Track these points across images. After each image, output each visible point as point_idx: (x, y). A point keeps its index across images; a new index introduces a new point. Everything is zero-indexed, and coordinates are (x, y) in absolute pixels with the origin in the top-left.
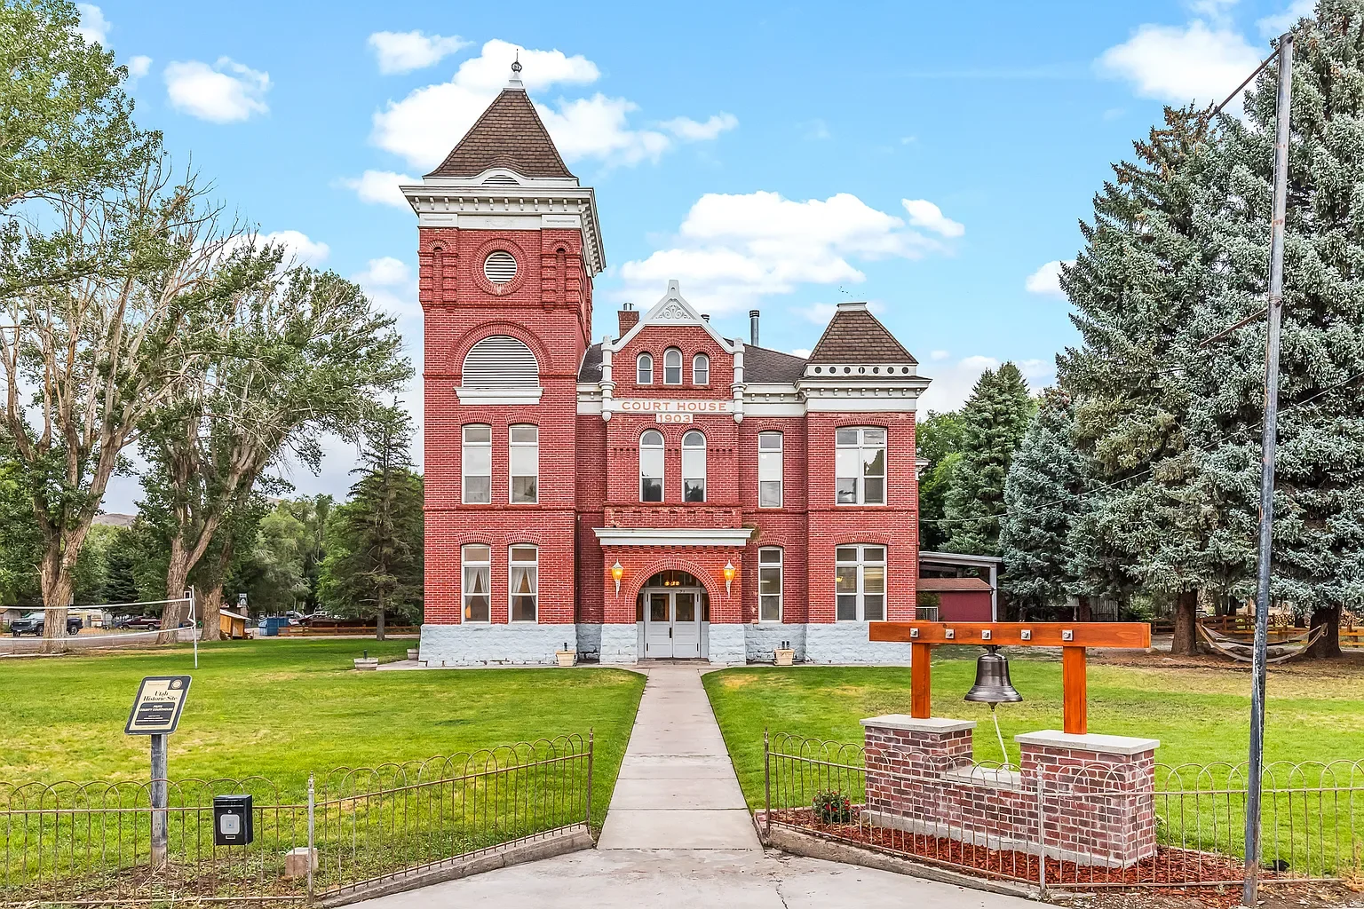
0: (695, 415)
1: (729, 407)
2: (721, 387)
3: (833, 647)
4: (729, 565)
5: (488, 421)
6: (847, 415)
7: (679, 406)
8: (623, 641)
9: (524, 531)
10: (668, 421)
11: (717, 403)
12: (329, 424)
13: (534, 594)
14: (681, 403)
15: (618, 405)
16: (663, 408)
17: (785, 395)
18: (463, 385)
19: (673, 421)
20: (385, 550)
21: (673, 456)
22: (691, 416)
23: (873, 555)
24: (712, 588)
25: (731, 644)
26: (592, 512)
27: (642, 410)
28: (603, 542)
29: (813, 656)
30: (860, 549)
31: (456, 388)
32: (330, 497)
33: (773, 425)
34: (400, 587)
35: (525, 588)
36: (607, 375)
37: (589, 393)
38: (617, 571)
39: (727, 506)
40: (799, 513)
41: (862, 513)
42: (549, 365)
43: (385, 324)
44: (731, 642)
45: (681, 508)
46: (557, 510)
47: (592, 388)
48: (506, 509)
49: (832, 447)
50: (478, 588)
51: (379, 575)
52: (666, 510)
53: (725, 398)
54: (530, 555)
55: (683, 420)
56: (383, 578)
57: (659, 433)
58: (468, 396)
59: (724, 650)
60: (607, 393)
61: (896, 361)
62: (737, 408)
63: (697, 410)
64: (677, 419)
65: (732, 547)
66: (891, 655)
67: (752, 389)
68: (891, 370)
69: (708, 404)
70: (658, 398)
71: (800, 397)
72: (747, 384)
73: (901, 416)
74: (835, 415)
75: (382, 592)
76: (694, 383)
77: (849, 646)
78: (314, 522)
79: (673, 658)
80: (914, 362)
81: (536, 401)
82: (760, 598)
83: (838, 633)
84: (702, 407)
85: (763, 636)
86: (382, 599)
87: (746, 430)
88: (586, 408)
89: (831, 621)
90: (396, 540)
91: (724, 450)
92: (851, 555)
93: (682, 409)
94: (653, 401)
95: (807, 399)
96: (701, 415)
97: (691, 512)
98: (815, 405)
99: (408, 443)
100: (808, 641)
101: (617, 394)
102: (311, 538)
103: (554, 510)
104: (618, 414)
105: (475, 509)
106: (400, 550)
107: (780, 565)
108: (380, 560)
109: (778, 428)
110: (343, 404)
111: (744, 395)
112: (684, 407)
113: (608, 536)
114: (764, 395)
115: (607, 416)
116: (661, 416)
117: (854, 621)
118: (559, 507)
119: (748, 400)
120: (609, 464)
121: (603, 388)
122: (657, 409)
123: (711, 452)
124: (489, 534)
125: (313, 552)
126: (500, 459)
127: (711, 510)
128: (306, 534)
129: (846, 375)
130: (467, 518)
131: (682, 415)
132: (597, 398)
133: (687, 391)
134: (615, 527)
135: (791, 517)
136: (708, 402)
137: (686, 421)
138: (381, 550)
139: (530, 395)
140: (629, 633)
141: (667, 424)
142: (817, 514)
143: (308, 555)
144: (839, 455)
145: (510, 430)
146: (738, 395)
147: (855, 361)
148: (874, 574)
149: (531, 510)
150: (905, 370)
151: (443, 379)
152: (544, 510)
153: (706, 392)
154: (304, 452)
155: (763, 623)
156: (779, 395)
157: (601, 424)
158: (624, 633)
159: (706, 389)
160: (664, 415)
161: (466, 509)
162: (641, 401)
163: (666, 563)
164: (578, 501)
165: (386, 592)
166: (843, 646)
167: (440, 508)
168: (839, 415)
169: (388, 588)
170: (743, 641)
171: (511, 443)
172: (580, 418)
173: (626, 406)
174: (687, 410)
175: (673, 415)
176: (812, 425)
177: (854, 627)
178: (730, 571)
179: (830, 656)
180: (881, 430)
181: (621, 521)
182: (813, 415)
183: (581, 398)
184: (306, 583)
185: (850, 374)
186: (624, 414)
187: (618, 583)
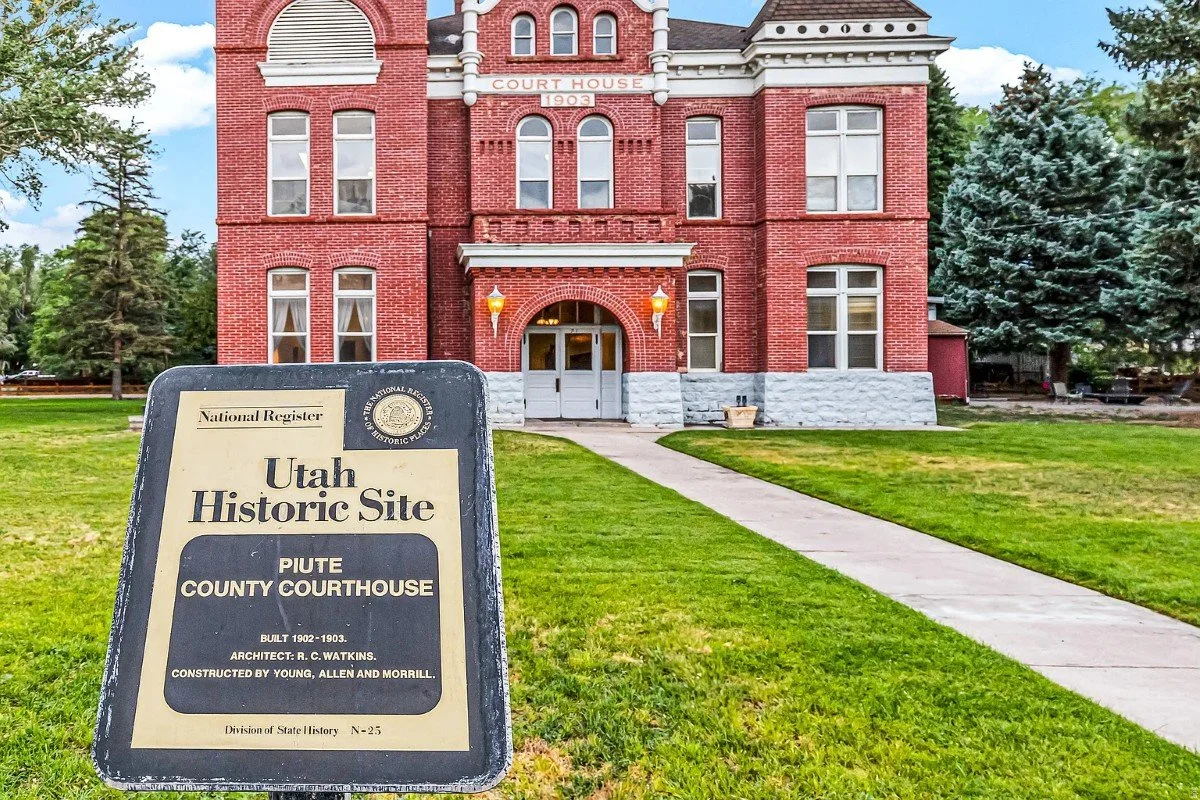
0: (598, 96)
1: (646, 84)
2: (634, 57)
3: (805, 404)
4: (660, 293)
5: (304, 107)
6: (824, 91)
7: (574, 84)
8: (504, 395)
9: (356, 251)
10: (559, 104)
11: (629, 79)
12: (49, 153)
13: (368, 334)
14: (578, 79)
15: (487, 84)
16: (551, 86)
17: (728, 67)
18: (268, 61)
19: (565, 104)
20: (123, 294)
21: (565, 149)
22: (592, 97)
23: (862, 279)
24: (632, 325)
25: (661, 398)
26: (447, 227)
27: (520, 90)
28: (473, 263)
29: (773, 416)
30: (842, 273)
31: (260, 64)
32: (36, 248)
33: (709, 110)
34: (142, 338)
35: (354, 324)
36: (471, 43)
37: (443, 70)
38: (496, 301)
39: (653, 214)
40: (746, 225)
41: (847, 222)
42: (390, 32)
43: (122, 28)
44: (662, 396)
45: (586, 217)
46: (403, 222)
47: (448, 61)
48: (331, 222)
49: (801, 133)
50: (289, 326)
51: (115, 322)
52: (565, 219)
53: (642, 71)
54: (365, 282)
55: (580, 101)
56: (121, 327)
57: (544, 122)
58: (276, 73)
59: (650, 407)
60: (471, 68)
61: (896, 15)
62: (660, 85)
63: (601, 89)
64: (572, 101)
65: (662, 269)
66: (892, 414)
67: (682, 59)
68: (889, 28)
69: (616, 82)
70: (544, 73)
71: (750, 68)
72: (674, 52)
73: (905, 91)
74: (806, 91)
75: (118, 344)
76: (595, 53)
77: (829, 403)
78: (18, 275)
79: (561, 419)
80: (923, 15)
81: (372, 80)
82: (689, 340)
83: (811, 385)
84: (608, 84)
85: (695, 390)
86: (118, 351)
87: (670, 114)
88: (440, 89)
89: (798, 369)
90: (137, 283)
91: (640, 142)
92: (828, 280)
93: (578, 88)
94: (536, 78)
95: (764, 69)
96: (606, 95)
97: (601, 222)
98: (774, 76)
99: (147, 170)
100: (768, 395)
101: (485, 68)
102: (15, 291)
103: (398, 222)
104: (485, 96)
105: (287, 222)
106: (142, 294)
107: (716, 295)
108: (115, 306)
109: (715, 111)
110: (75, 119)
111: (669, 68)
112: (581, 84)
113: (477, 254)
114: (696, 68)
115: (470, 99)
116: (548, 98)
117: (833, 370)
118: (405, 219)
119: (672, 75)
120: (474, 162)
121: (464, 62)
122: (542, 88)
123: (619, 145)
124: (307, 255)
125: (17, 306)
126: (322, 156)
127: (630, 218)
128: (10, 287)
129: (823, 36)
130: (276, 235)
131: (579, 96)
132: (456, 76)
133: (585, 62)
134: (489, 242)
135: (734, 231)
136: (617, 78)
137: (585, 103)
138: (117, 295)
139: (365, 71)
140: (514, 385)
141: (556, 108)
142: (779, 226)
143: (12, 310)
144: (811, 146)
145: (335, 119)
146: (661, 66)
147: (836, 16)
148: (862, 306)
149: (366, 222)
150: (911, 28)
151: (241, 53)
152: (385, 223)
153: (614, 64)
154: (21, 183)
155: (694, 372)
156: (717, 67)
157: (462, 110)
158: (504, 384)
159: (613, 60)
160: (552, 96)
161: (276, 222)
162: (519, 78)
163: (567, 291)
164: (430, 211)
165: (123, 344)
166: (820, 403)
167: (238, 221)
168: (812, 91)
169: (127, 339)
170: (678, 396)
171: (336, 135)
172: (430, 102)
173: (498, 84)
174: (586, 88)
175: (565, 96)
176: (771, 104)
177: (835, 377)
178: (660, 300)
179: (800, 416)
180: (871, 110)
181: (498, 235)
182: (773, 91)
183: (432, 76)
184: (11, 340)
185: (828, 34)
186: (495, 95)
187: (495, 318)
